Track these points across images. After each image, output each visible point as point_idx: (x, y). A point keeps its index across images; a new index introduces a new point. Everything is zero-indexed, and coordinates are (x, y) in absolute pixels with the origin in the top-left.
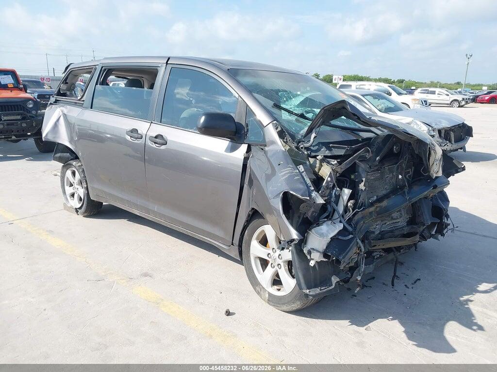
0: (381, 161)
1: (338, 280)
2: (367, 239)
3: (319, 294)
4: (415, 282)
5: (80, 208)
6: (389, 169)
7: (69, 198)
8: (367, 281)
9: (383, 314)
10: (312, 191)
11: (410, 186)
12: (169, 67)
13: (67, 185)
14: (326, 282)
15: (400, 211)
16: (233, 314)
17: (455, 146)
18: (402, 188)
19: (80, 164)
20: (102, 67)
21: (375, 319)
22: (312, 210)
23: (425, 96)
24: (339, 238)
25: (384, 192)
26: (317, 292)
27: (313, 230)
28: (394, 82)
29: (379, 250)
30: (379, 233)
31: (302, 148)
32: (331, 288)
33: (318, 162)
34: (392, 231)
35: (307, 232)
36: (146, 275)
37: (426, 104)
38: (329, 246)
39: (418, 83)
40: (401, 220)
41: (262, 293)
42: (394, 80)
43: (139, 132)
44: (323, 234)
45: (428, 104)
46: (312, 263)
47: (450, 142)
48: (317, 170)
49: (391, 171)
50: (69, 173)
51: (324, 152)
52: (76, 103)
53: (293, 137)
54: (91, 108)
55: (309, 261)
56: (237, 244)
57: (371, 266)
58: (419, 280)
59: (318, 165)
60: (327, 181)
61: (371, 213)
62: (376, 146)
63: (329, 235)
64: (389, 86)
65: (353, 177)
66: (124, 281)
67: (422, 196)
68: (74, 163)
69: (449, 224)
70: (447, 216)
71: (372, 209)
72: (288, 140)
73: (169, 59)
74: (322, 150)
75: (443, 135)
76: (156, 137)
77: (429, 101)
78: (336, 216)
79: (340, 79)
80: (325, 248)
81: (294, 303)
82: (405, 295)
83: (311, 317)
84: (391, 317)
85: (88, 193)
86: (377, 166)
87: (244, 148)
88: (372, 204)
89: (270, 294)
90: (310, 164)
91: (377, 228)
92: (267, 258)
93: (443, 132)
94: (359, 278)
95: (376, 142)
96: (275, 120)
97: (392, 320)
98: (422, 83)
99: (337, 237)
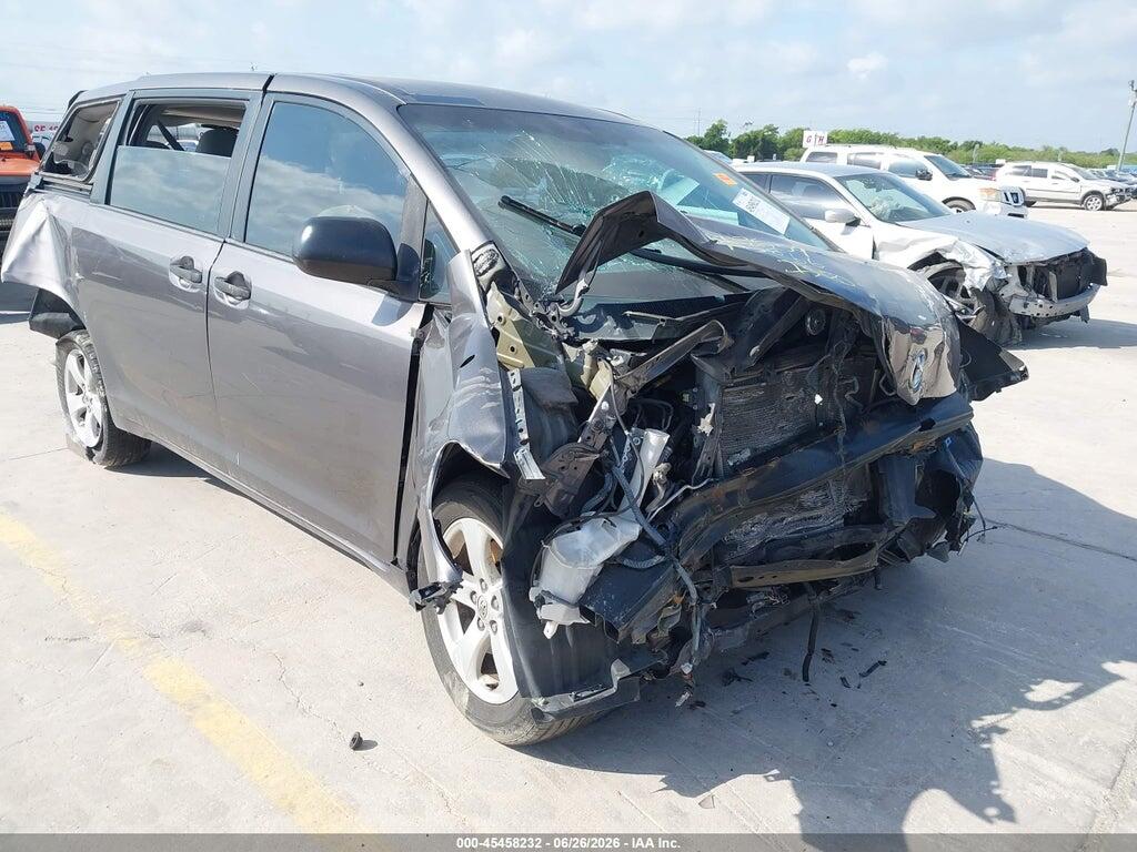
0: (763, 358)
1: (627, 672)
2: (718, 562)
3: (573, 710)
4: (870, 671)
5: (98, 447)
6: (794, 377)
7: (75, 422)
8: (745, 664)
9: (756, 763)
10: (524, 443)
11: (854, 423)
12: (270, 98)
13: (71, 391)
14: (594, 676)
15: (825, 487)
16: (372, 744)
17: (1060, 307)
18: (830, 427)
19: (88, 342)
20: (133, 100)
21: (734, 773)
22: (559, 486)
23: (1018, 183)
24: (625, 563)
25: (775, 439)
26: (566, 706)
27: (554, 542)
28: (955, 147)
29: (766, 589)
30: (760, 547)
31: (554, 318)
32: (606, 694)
33: (588, 359)
34: (796, 542)
35: (539, 547)
36: (195, 627)
37: (1017, 202)
38: (596, 585)
39: (1015, 149)
40: (825, 509)
41: (455, 692)
42: (956, 143)
43: (197, 266)
44: (577, 552)
45: (1021, 202)
46: (549, 631)
47: (1048, 296)
48: (584, 379)
49: (799, 382)
50: (72, 361)
51: (611, 331)
52: (81, 190)
53: (534, 289)
54: (107, 202)
55: (542, 624)
56: (405, 561)
57: (739, 631)
58: (883, 663)
59: (587, 367)
60: (599, 410)
61: (731, 496)
62: (756, 316)
63: (595, 556)
64: (926, 157)
65: (686, 397)
66: (134, 642)
67: (890, 447)
68: (78, 337)
69: (973, 520)
70: (969, 500)
71: (732, 485)
72: (524, 298)
73: (271, 78)
74: (606, 324)
75: (1030, 279)
76: (230, 280)
77: (1030, 194)
78: (625, 503)
79: (821, 139)
80: (582, 589)
81: (518, 726)
82: (835, 706)
83: (569, 762)
84: (776, 772)
85: (109, 412)
86: (750, 369)
87: (415, 314)
88: (735, 471)
89: (473, 698)
90: (568, 365)
91: (752, 531)
92: (469, 603)
93: (1031, 271)
94: (687, 669)
95: (759, 306)
96: (490, 242)
97: (776, 780)
98: (1023, 150)
99: (618, 561)
